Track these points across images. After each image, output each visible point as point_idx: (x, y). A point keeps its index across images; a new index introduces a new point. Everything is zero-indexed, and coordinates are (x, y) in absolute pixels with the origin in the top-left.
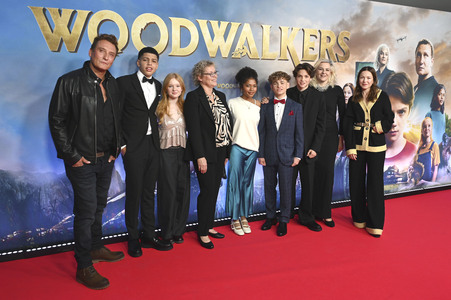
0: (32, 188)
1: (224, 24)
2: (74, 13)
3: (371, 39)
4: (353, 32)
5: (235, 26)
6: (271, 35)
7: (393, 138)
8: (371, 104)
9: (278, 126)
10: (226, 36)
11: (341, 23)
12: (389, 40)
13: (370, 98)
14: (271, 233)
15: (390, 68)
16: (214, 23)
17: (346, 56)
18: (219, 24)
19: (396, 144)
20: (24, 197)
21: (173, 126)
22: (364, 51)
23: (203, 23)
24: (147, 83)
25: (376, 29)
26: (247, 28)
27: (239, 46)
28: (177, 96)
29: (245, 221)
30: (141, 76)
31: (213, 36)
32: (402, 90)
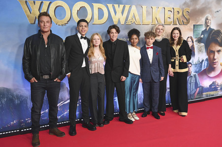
0: (23, 97)
1: (121, 6)
2: (42, 3)
3: (201, 12)
4: (191, 8)
5: (127, 7)
6: (147, 11)
7: (215, 66)
9: (151, 61)
10: (122, 13)
11: (185, 3)
12: (211, 12)
15: (212, 27)
16: (116, 6)
17: (188, 22)
18: (119, 6)
19: (216, 69)
20: (19, 102)
21: (97, 62)
22: (198, 19)
23: (110, 6)
24: (83, 39)
25: (204, 6)
26: (134, 7)
27: (130, 18)
31: (115, 13)
32: (219, 39)
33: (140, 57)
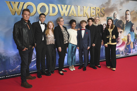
0: (7, 57)
1: (66, 6)
2: (19, 3)
3: (111, 10)
4: (106, 8)
5: (69, 6)
6: (80, 9)
7: (119, 40)
8: (112, 30)
9: (83, 37)
10: (66, 9)
11: (102, 5)
12: (117, 10)
13: (111, 28)
14: (81, 70)
15: (117, 19)
16: (63, 6)
17: (104, 15)
19: (119, 42)
20: (5, 60)
21: (50, 37)
22: (109, 14)
23: (59, 5)
24: (42, 24)
25: (113, 6)
26: (73, 7)
27: (70, 12)
28: (51, 28)
29: (73, 66)
30: (40, 22)
31: (62, 9)
32: (121, 25)
33: (76, 34)
